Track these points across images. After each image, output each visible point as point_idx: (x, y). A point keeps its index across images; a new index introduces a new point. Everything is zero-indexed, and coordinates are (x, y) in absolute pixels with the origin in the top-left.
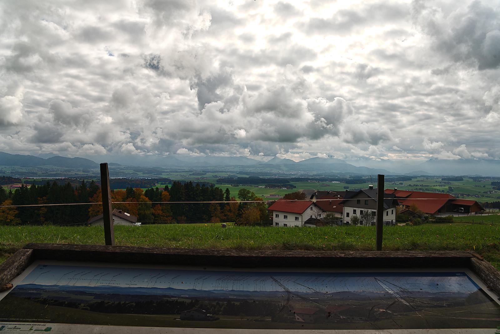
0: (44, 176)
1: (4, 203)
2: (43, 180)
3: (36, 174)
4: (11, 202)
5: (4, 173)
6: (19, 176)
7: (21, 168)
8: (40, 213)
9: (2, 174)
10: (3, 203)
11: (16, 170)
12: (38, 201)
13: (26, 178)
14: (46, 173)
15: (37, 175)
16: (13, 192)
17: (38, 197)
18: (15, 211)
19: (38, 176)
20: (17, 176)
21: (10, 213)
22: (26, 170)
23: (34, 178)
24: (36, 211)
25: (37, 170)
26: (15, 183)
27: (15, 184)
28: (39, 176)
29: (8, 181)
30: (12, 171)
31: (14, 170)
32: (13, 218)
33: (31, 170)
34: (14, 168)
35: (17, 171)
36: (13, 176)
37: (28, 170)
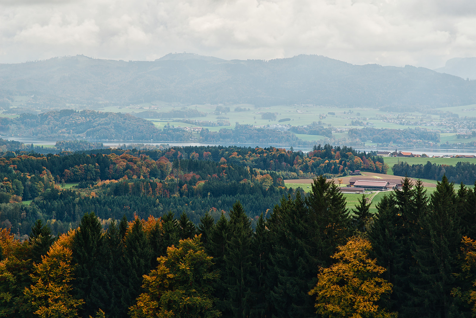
0: (461, 147)
1: (344, 247)
2: (459, 164)
3: (434, 138)
4: (368, 245)
5: (328, 133)
6: (375, 145)
7: (384, 114)
8: (470, 302)
9: (323, 138)
10: (340, 248)
11: (365, 122)
12: (462, 249)
13: (400, 155)
14: (469, 137)
15: (439, 144)
16: (373, 209)
17: (464, 234)
18: (379, 284)
19: (443, 146)
20: (369, 147)
21: (364, 287)
22: (401, 124)
23: (427, 154)
24: (455, 292)
25: (439, 125)
26: (364, 170)
27: (364, 174)
28: (446, 147)
29: (340, 163)
30: (354, 127)
31: (360, 124)
32: (374, 309)
33: (416, 124)
34: (359, 114)
35: (369, 126)
36: (355, 144)
37: (407, 124)
